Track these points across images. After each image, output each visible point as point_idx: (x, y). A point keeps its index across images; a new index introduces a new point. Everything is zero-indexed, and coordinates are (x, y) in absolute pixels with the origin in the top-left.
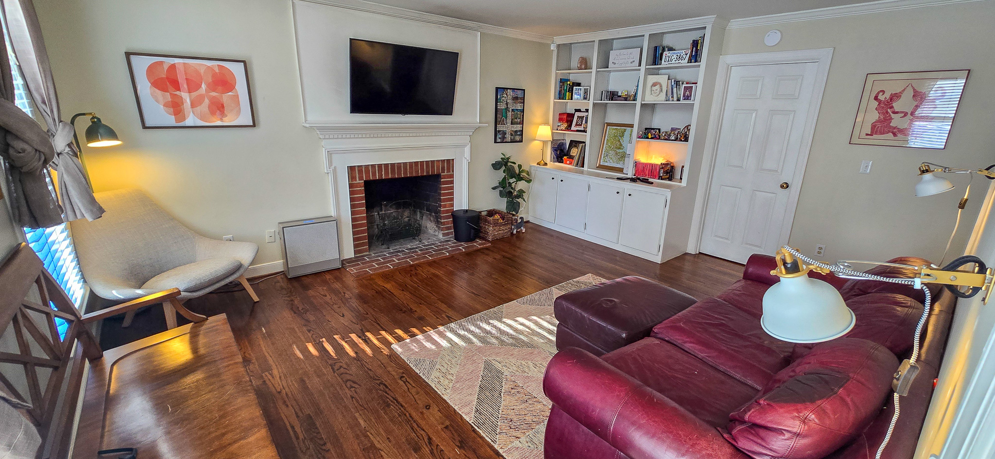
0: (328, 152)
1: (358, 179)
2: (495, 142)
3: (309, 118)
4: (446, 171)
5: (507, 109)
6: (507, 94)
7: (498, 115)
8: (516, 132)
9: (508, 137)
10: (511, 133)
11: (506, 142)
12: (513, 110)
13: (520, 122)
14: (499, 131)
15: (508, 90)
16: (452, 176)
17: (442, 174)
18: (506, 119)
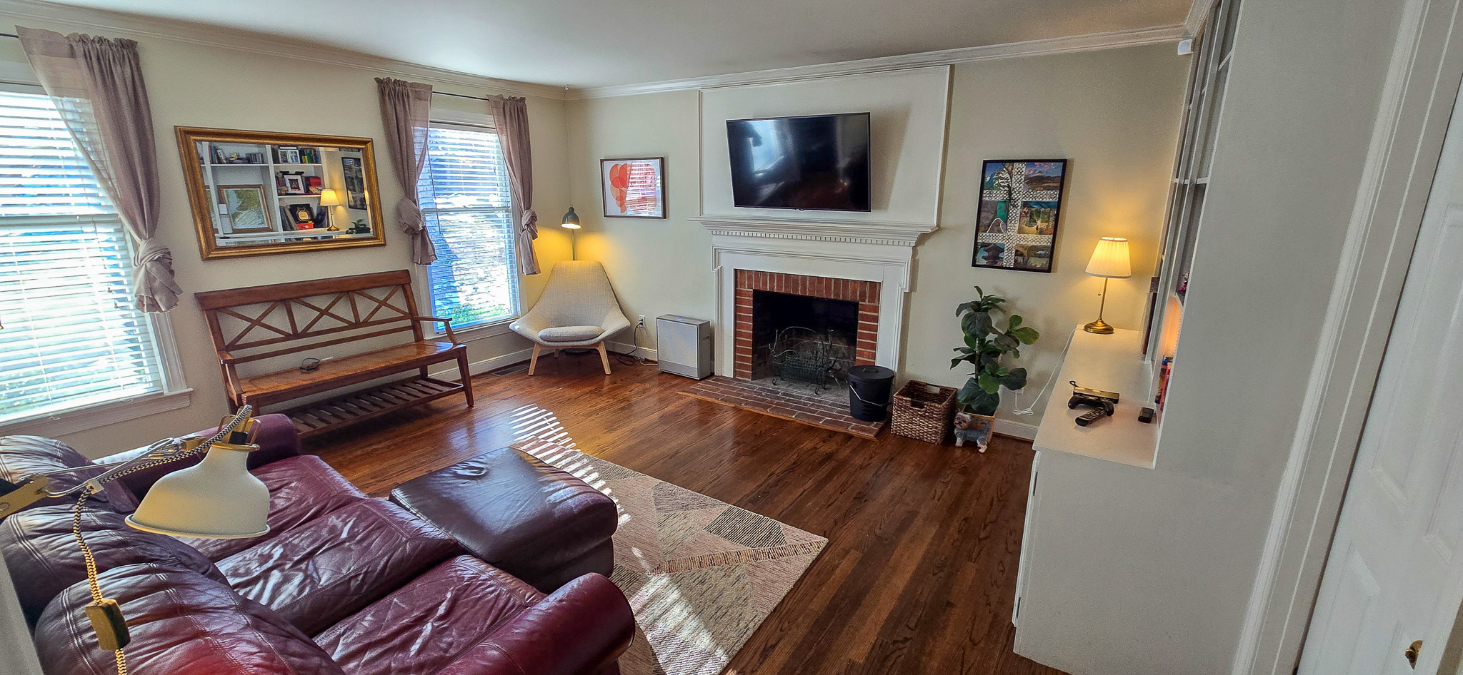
0: (715, 249)
1: (746, 287)
2: (974, 265)
3: (706, 212)
4: (867, 300)
5: (1009, 201)
6: (1010, 173)
7: (983, 215)
8: (1033, 250)
9: (1008, 258)
10: (1017, 251)
11: (1002, 268)
12: (1025, 204)
13: (1047, 229)
14: (984, 245)
15: (1016, 165)
16: (876, 309)
17: (860, 303)
18: (1006, 222)
